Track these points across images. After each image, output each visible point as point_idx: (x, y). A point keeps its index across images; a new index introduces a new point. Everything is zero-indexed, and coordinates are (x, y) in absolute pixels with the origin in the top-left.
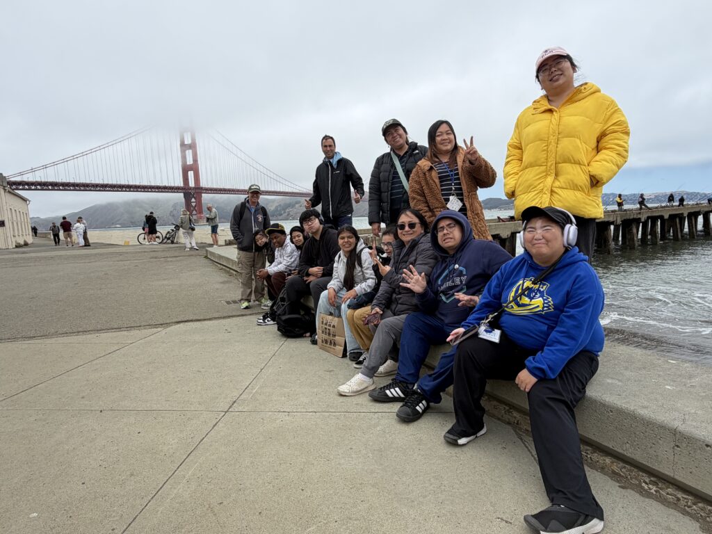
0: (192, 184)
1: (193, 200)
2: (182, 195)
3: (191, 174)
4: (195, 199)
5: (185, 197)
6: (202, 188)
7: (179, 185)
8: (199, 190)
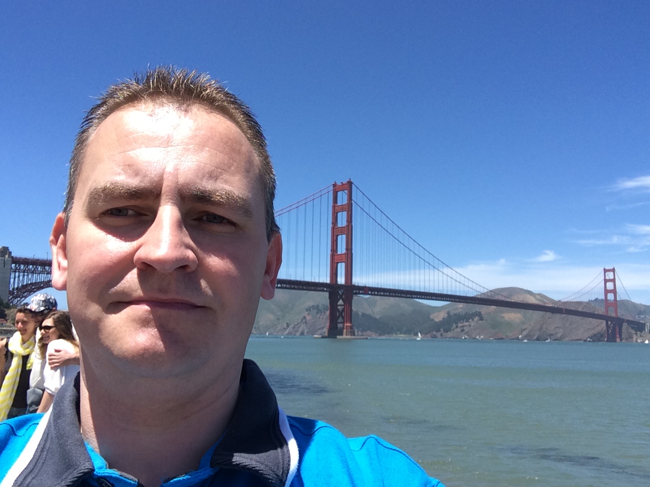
0: (341, 280)
1: (341, 302)
2: (327, 294)
3: (341, 268)
4: (343, 300)
5: (330, 297)
6: (354, 286)
7: (325, 282)
8: (351, 290)
